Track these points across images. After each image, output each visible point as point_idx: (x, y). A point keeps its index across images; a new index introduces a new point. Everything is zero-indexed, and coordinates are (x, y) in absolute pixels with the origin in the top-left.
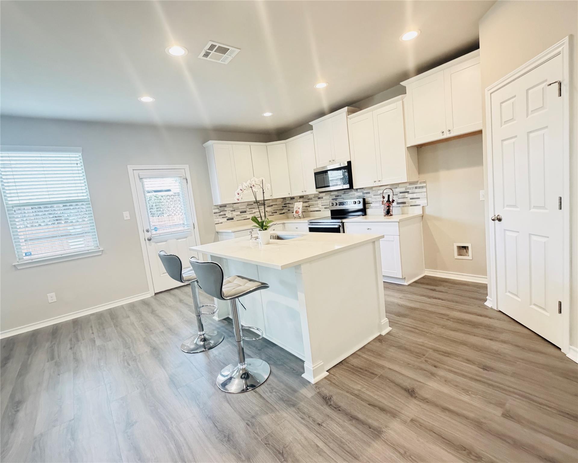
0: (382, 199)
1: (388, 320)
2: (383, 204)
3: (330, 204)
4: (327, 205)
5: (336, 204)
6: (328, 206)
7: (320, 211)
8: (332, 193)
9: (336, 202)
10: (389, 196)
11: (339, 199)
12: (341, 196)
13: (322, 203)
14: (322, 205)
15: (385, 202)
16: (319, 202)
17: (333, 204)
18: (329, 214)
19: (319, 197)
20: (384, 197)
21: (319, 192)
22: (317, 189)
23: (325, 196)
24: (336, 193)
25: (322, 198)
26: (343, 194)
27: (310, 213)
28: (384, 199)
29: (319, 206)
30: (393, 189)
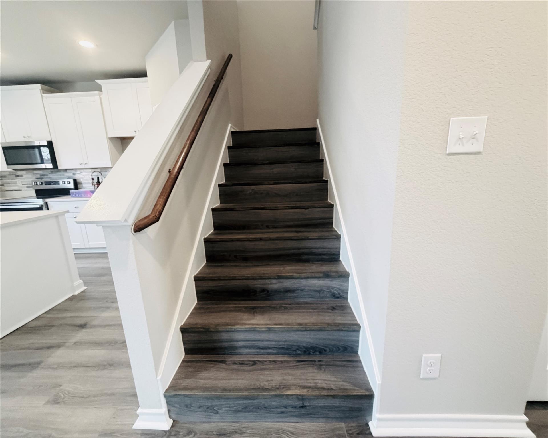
0: (92, 181)
1: (82, 281)
2: (93, 185)
3: (32, 184)
4: (30, 184)
5: (40, 183)
6: (31, 186)
7: (21, 190)
8: (35, 172)
9: (42, 181)
10: (98, 178)
11: (45, 178)
12: (47, 175)
13: (22, 182)
14: (23, 184)
15: (95, 183)
16: (18, 180)
17: (37, 183)
18: (34, 194)
19: (17, 175)
20: (93, 179)
21: (13, 169)
22: (8, 166)
23: (25, 174)
24: (41, 172)
25: (22, 176)
26: (50, 173)
27: (4, 192)
28: (94, 181)
29: (18, 185)
30: (101, 172)
